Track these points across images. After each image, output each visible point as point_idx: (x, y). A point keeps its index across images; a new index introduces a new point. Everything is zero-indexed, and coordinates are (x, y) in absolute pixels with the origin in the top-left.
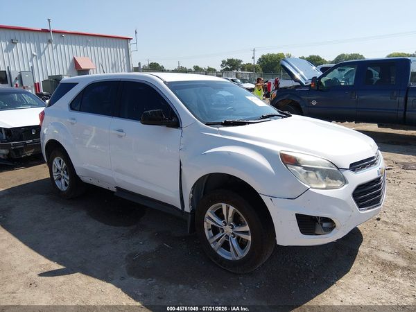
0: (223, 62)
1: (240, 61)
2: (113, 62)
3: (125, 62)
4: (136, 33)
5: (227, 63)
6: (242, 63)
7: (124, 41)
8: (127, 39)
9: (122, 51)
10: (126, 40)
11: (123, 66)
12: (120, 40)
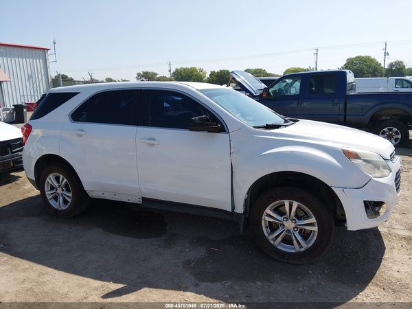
0: (139, 74)
1: (156, 74)
2: (30, 74)
3: (43, 73)
4: (54, 43)
5: (143, 76)
6: (158, 76)
7: (41, 52)
8: (45, 49)
9: (40, 62)
10: (43, 51)
11: (40, 78)
12: (37, 50)
